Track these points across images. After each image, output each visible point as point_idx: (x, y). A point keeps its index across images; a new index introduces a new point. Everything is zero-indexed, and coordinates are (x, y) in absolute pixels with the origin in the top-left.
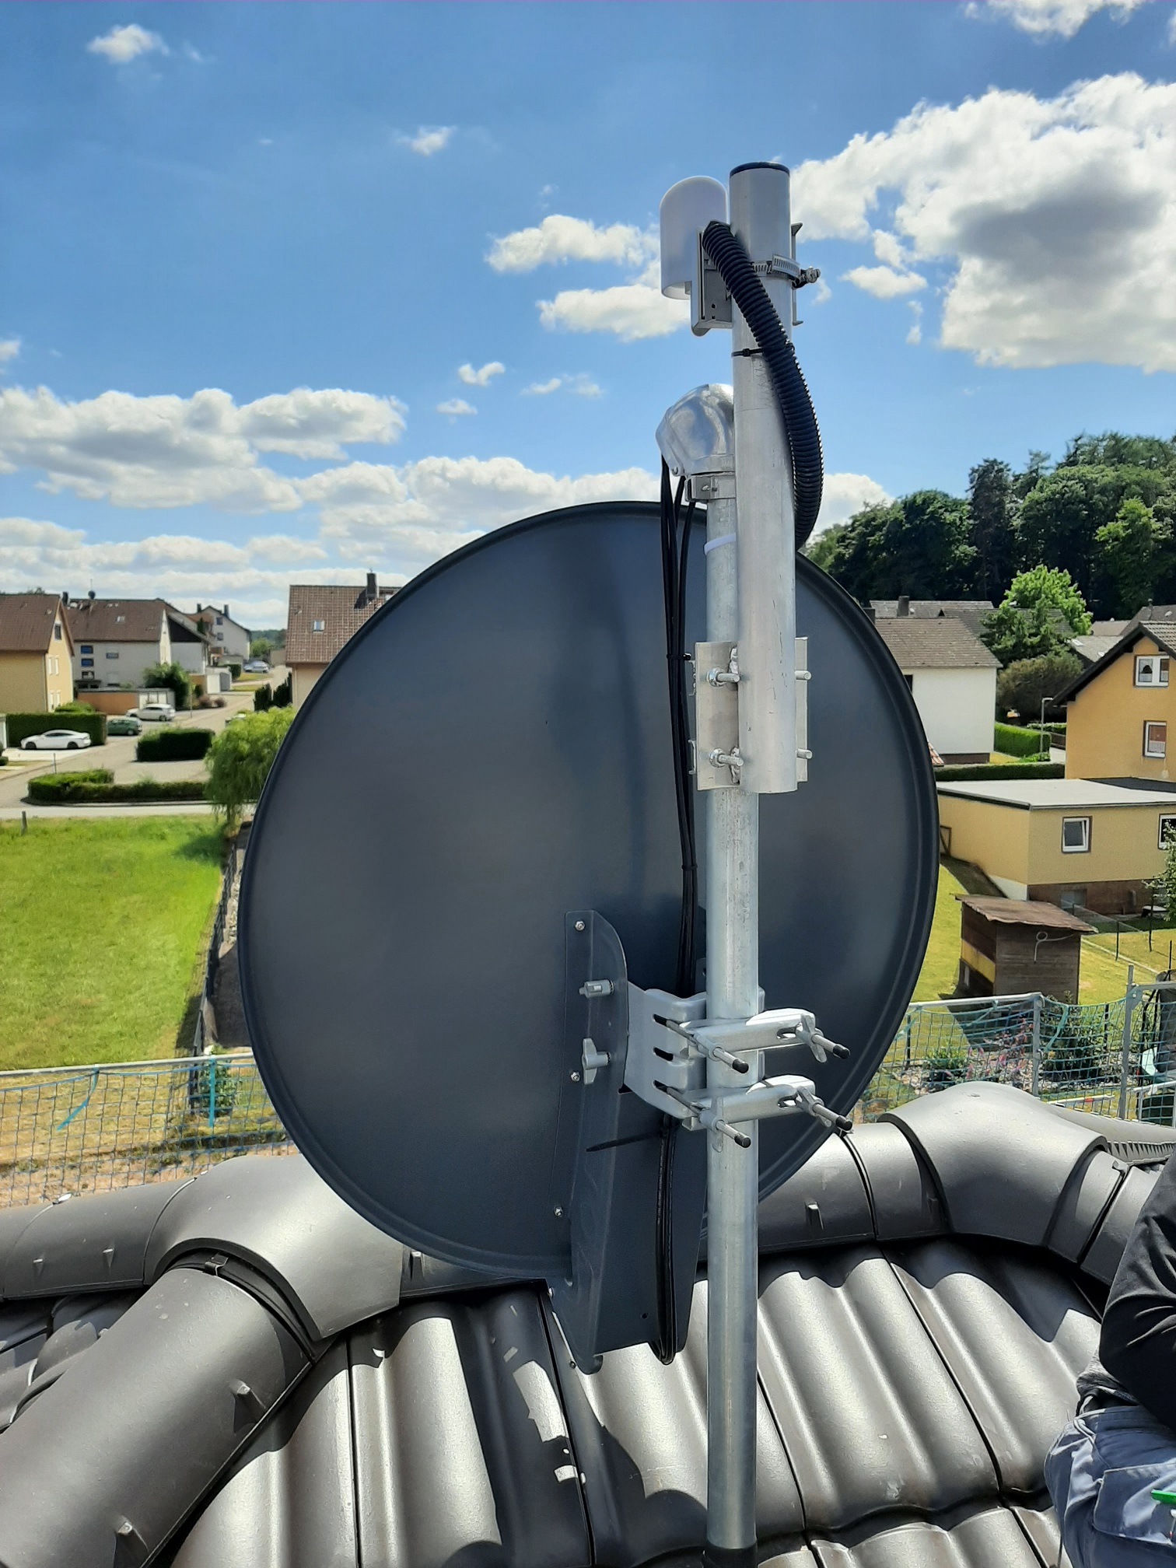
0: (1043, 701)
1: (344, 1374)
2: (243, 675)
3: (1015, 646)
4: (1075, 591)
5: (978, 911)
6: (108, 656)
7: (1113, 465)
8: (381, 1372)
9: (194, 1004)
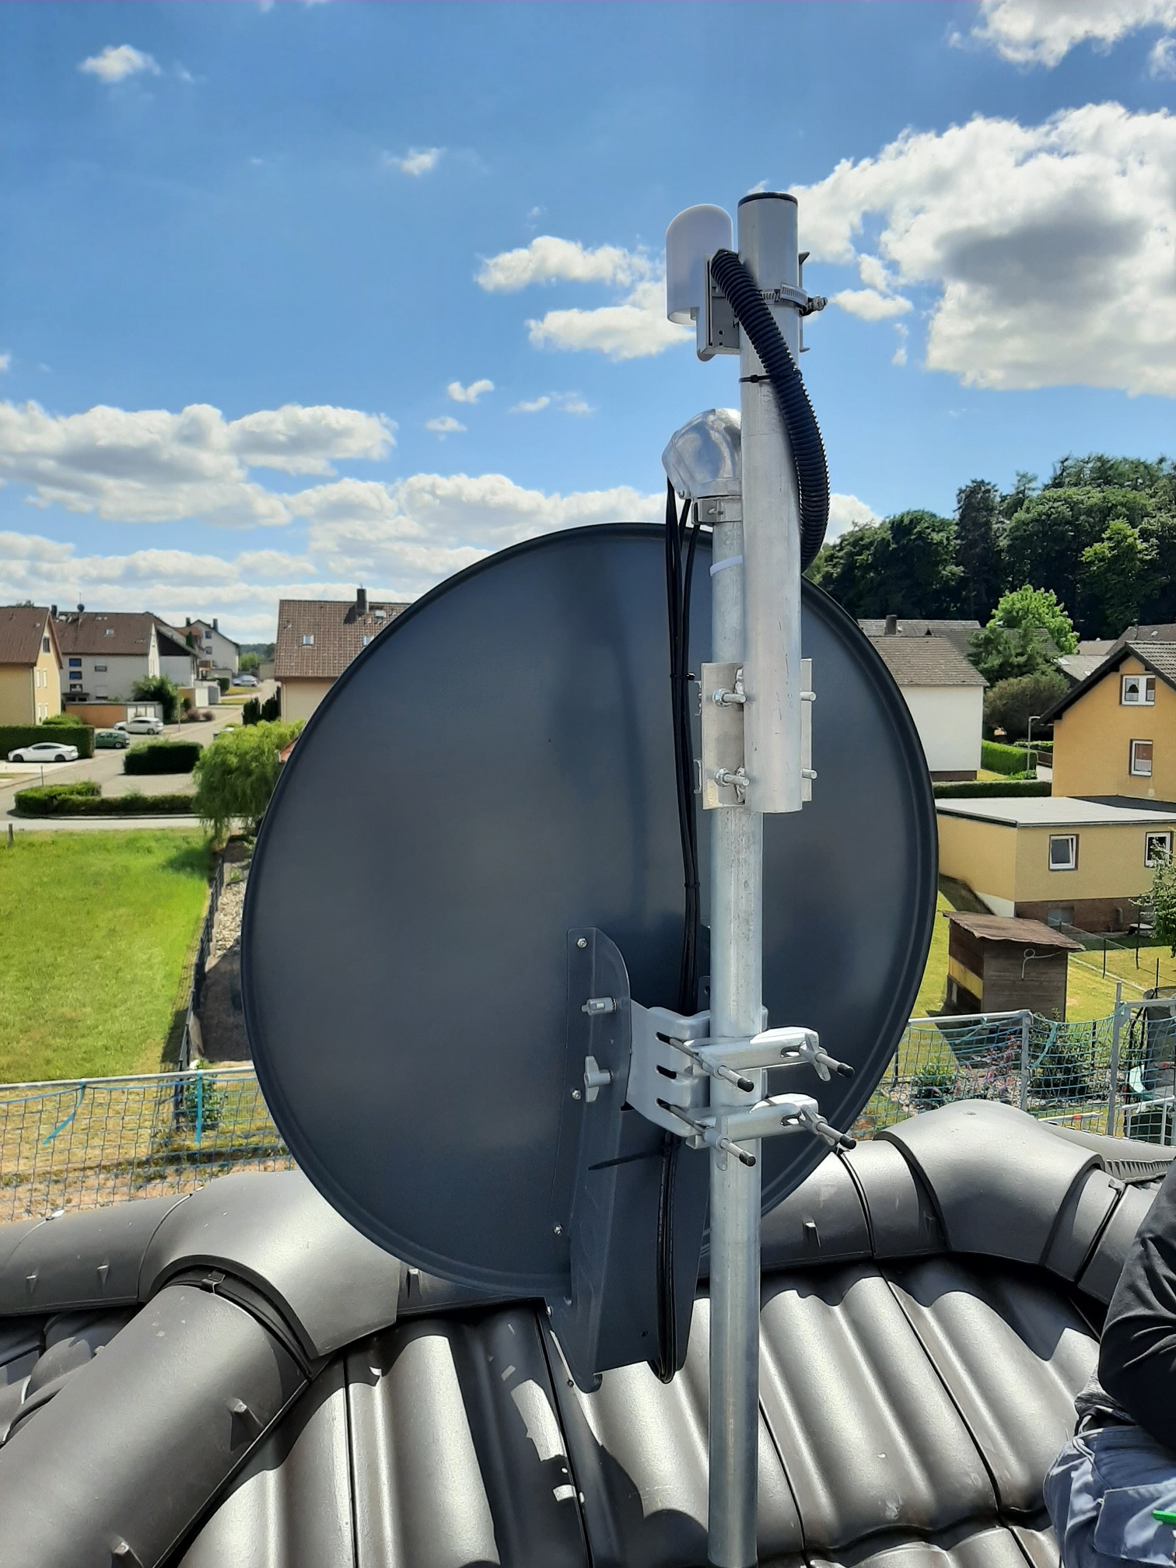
0: (1030, 720)
1: (341, 1392)
2: (232, 688)
3: (1001, 665)
4: (1062, 612)
5: (966, 927)
6: (97, 669)
7: (1099, 486)
8: (378, 1390)
9: (180, 1018)
